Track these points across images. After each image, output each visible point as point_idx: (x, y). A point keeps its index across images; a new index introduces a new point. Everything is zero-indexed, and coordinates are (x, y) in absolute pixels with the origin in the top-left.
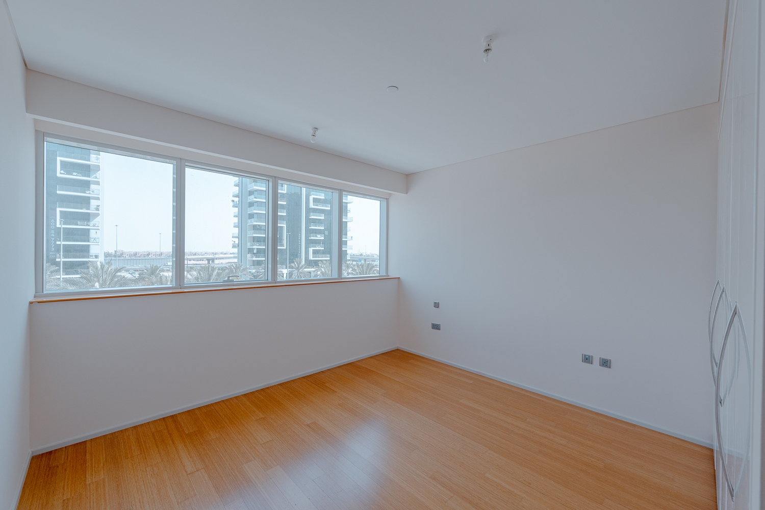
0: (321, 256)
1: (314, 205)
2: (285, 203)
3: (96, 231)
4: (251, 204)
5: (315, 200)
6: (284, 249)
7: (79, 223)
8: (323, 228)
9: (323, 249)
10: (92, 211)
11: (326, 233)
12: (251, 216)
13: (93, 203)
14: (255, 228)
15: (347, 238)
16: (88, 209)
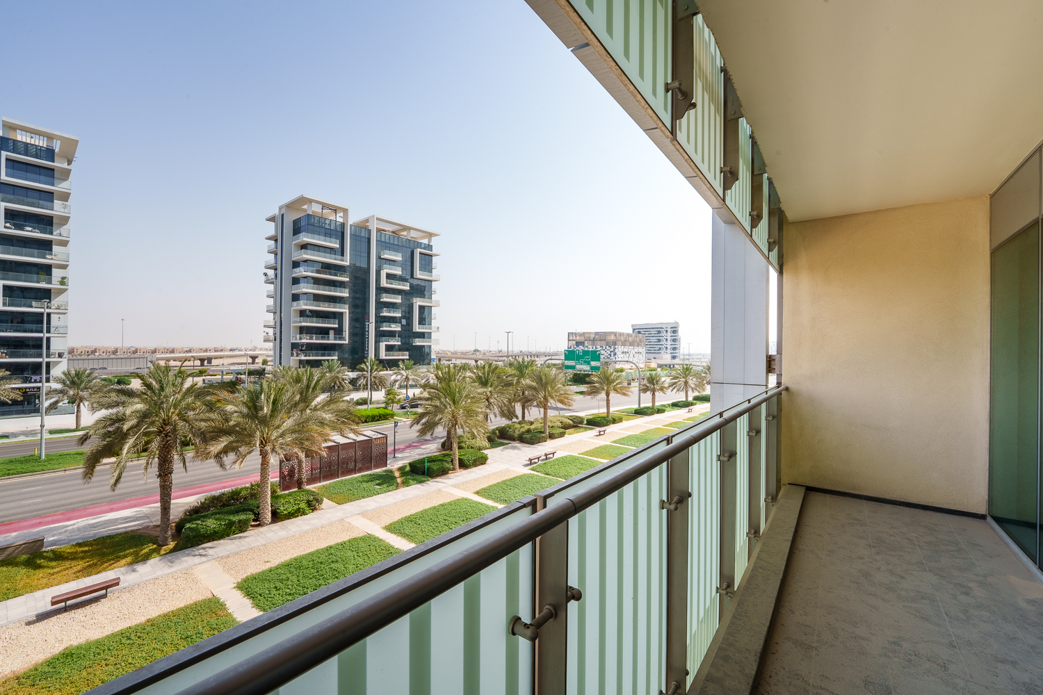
0: (397, 353)
1: (387, 283)
2: (348, 279)
3: (58, 316)
4: (296, 281)
5: (389, 276)
6: (346, 344)
7: (34, 303)
8: (400, 315)
9: (400, 343)
10: (55, 285)
11: (404, 322)
12: (296, 297)
13: (57, 274)
14: (302, 313)
15: (431, 329)
16: (50, 282)
